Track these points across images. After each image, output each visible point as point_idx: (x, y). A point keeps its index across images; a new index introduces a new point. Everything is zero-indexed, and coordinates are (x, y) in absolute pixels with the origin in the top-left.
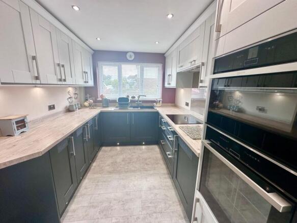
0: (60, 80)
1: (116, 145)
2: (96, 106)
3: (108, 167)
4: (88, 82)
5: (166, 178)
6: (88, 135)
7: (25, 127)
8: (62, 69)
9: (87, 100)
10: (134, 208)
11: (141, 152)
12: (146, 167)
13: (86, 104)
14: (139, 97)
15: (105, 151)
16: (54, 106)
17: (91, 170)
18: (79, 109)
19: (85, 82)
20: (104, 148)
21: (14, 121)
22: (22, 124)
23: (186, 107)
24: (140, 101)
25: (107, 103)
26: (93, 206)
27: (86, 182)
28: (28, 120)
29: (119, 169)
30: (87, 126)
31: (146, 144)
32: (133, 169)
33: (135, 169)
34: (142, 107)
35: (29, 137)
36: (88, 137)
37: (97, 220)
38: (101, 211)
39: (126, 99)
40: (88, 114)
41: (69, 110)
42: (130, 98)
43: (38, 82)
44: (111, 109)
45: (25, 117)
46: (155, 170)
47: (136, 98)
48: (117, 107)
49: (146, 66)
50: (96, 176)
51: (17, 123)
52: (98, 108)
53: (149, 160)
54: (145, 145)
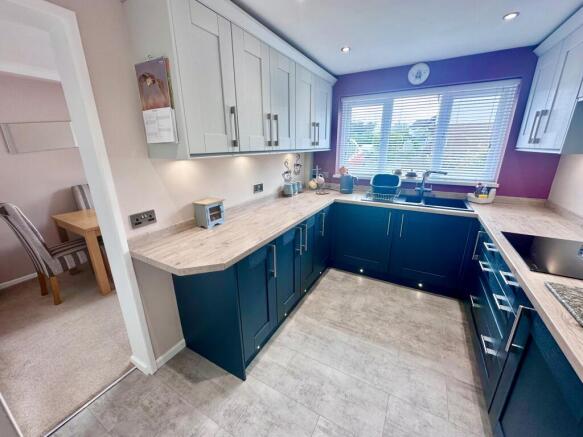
0: (270, 144)
1: (357, 272)
2: (329, 188)
3: (332, 312)
4: (317, 144)
6: (304, 243)
7: (220, 217)
8: (274, 122)
9: (315, 177)
10: (365, 424)
11: (408, 304)
12: (415, 344)
13: (313, 184)
15: (334, 279)
16: (261, 186)
17: (303, 306)
18: (299, 193)
19: (313, 144)
20: (332, 272)
21: (208, 208)
22: (216, 211)
24: (428, 185)
25: (350, 185)
26: (293, 373)
27: (291, 326)
28: (224, 207)
29: (353, 324)
30: (304, 228)
31: (427, 290)
32: (382, 336)
33: (387, 339)
34: (431, 201)
35: (221, 233)
36: (303, 248)
37: (294, 402)
38: (303, 392)
39: (393, 179)
40: (311, 205)
41: (284, 194)
42: (403, 177)
43: (236, 149)
44: (357, 198)
45: (221, 202)
46: (437, 361)
47: (419, 178)
48: (369, 195)
50: (309, 320)
51: (211, 210)
52: (332, 193)
53: (427, 331)
54: (423, 290)
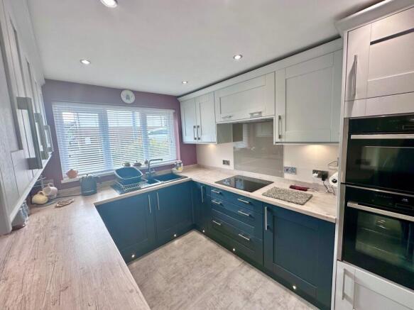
5: (247, 271)
12: (211, 271)
13: (40, 198)
14: (146, 162)
23: (226, 167)
24: (153, 169)
29: (176, 300)
31: (180, 235)
32: (197, 285)
33: (201, 284)
46: (225, 268)
47: (144, 166)
49: (149, 113)
53: (205, 258)
54: (178, 237)
